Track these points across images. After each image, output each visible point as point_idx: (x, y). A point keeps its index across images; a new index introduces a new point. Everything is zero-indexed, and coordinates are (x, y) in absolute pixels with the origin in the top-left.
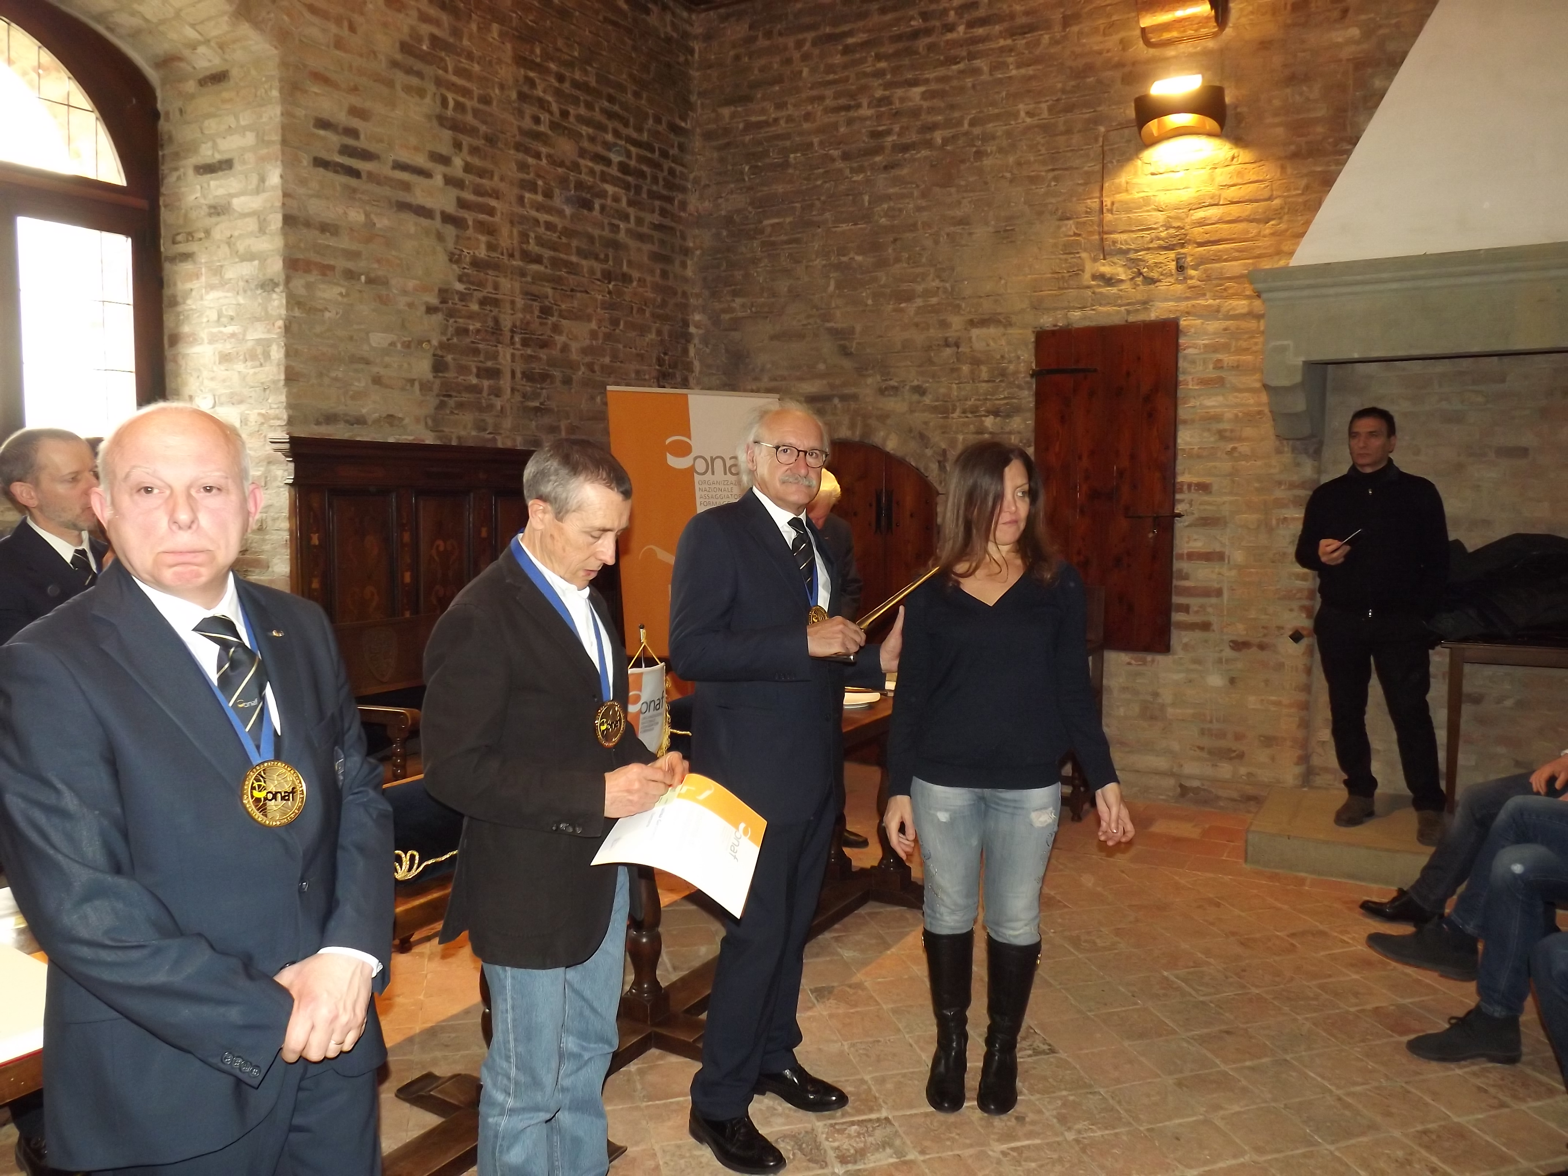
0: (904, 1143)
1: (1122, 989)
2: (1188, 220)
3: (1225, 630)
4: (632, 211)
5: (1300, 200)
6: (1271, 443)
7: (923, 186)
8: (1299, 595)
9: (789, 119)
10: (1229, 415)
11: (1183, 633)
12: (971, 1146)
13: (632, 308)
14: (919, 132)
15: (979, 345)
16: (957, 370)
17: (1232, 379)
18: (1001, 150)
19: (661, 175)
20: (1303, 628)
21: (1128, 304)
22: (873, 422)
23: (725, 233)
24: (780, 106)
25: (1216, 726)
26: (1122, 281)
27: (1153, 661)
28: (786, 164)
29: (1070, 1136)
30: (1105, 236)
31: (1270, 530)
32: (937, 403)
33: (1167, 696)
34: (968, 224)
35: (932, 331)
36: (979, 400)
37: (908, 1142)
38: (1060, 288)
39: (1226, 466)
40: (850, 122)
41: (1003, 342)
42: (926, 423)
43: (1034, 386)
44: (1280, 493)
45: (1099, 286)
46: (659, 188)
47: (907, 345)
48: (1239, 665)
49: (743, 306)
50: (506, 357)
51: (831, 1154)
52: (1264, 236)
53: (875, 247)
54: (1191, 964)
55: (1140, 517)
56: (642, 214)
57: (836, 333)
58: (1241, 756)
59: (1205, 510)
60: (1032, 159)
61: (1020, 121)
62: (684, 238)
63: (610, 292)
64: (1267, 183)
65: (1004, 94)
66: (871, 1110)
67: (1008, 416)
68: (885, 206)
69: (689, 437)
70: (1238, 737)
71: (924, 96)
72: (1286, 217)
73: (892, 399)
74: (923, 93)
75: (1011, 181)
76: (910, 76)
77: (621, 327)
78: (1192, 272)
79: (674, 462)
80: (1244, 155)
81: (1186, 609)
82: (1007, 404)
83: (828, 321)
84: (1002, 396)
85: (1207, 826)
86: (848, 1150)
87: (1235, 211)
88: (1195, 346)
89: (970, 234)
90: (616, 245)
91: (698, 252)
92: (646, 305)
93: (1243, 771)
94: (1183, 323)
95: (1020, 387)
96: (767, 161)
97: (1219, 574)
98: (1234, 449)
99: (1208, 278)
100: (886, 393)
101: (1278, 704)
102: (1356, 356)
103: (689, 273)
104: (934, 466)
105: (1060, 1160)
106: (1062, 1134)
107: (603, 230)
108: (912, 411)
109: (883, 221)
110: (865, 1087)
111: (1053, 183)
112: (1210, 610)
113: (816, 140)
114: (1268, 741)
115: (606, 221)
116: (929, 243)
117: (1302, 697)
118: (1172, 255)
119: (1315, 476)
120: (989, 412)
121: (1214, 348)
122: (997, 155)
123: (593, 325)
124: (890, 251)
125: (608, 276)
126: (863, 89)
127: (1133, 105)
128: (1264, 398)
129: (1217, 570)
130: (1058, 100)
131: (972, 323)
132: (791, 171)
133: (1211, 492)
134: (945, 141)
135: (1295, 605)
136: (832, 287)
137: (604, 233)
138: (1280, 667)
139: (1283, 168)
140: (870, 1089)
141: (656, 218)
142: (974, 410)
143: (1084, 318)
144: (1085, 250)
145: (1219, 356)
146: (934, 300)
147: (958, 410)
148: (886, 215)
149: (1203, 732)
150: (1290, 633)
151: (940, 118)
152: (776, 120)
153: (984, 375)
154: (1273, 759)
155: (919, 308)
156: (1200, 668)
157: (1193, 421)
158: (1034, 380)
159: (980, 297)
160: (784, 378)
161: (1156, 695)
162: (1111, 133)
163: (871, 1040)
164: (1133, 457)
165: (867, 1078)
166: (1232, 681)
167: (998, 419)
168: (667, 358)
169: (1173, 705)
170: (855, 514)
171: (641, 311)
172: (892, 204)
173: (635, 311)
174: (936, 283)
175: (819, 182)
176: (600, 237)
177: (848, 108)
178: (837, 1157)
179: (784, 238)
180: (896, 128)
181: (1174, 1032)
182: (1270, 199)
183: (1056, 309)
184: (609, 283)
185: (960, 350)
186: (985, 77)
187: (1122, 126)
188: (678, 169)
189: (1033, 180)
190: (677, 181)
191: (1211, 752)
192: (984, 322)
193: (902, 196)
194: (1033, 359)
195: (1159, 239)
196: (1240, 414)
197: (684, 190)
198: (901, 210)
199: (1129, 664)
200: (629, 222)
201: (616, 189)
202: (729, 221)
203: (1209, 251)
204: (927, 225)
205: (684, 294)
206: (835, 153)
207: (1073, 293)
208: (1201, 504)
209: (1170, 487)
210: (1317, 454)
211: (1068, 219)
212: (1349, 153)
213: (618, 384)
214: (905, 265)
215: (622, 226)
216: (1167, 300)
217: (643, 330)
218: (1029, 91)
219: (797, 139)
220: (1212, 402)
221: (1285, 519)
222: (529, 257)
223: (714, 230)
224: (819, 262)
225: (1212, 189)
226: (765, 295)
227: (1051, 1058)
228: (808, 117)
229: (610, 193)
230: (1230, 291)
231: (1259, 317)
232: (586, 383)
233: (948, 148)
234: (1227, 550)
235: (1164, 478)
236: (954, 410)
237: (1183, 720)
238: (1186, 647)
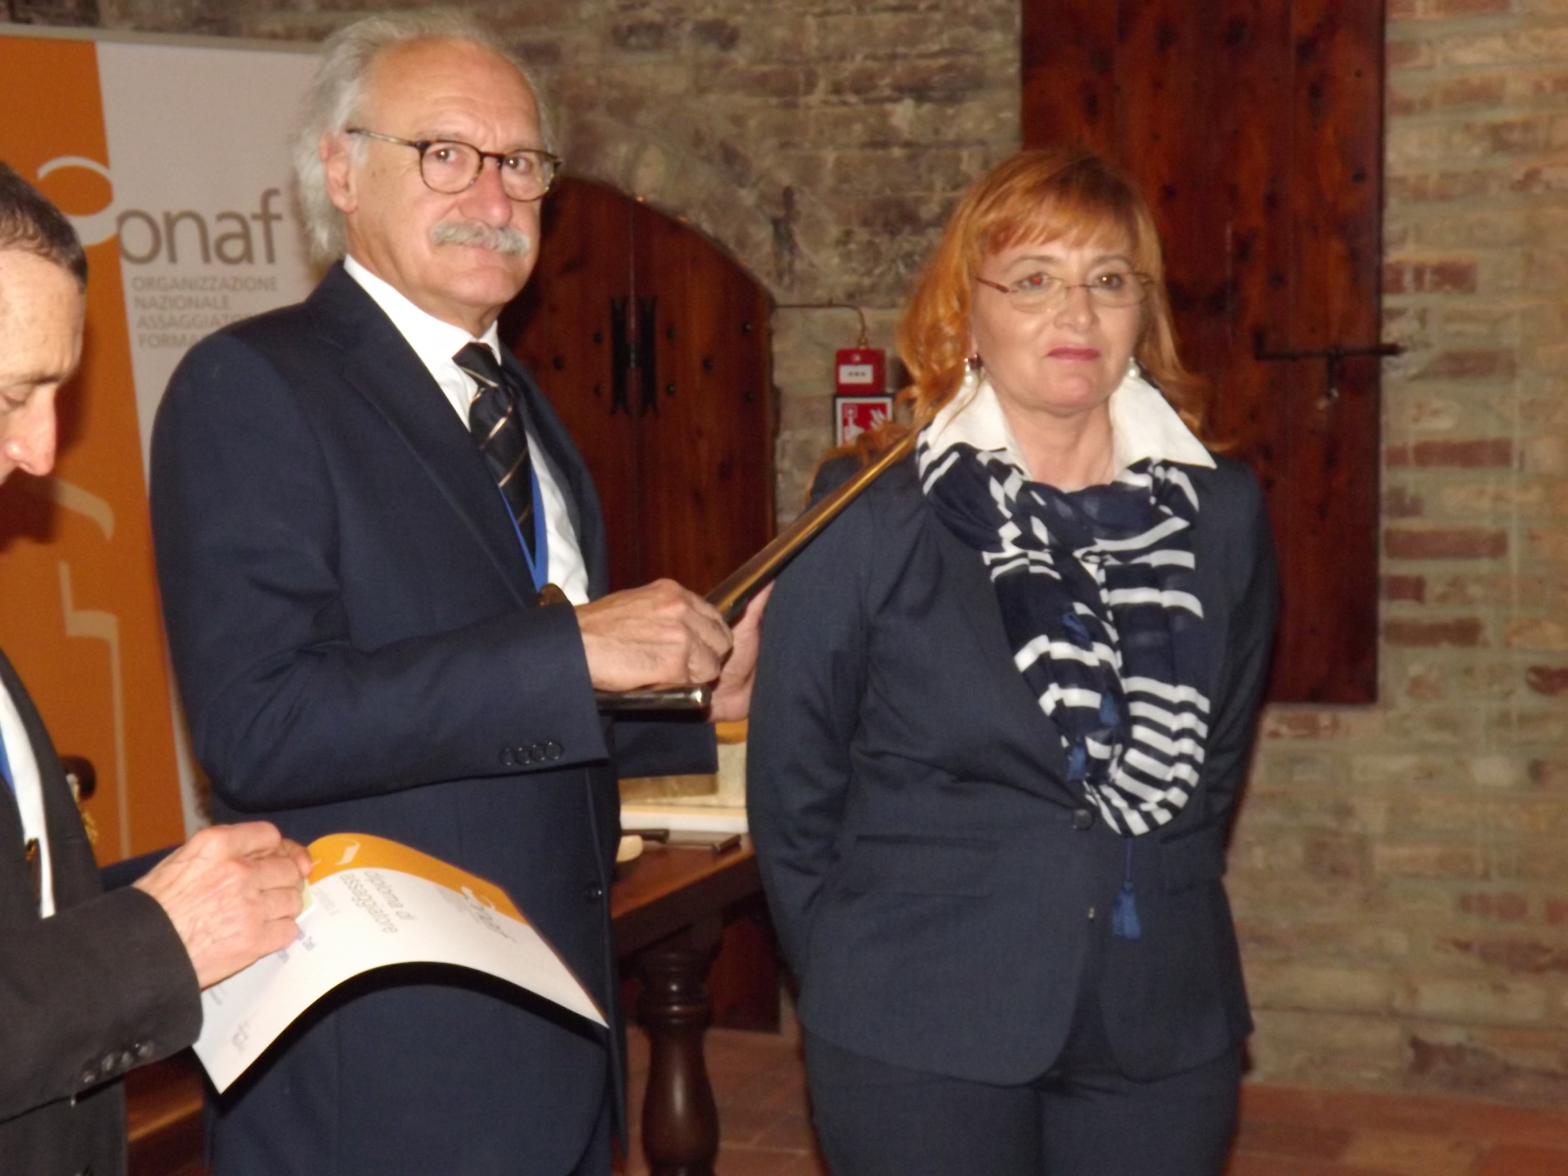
3: (1516, 641)
10: (1516, 86)
11: (1409, 652)
22: (598, 118)
25: (1496, 887)
27: (1335, 725)
32: (766, 68)
33: (1372, 817)
36: (874, 58)
42: (738, 120)
43: (1018, 20)
48: (1555, 730)
55: (1294, 358)
59: (1459, 334)
67: (953, 98)
69: (104, 160)
70: (1555, 912)
73: (652, 57)
81: (1414, 589)
82: (947, 68)
84: (935, 47)
95: (980, 23)
97: (1498, 497)
98: (1532, 176)
100: (633, 40)
104: (763, 234)
108: (702, 90)
112: (1475, 590)
120: (901, 91)
129: (1491, 489)
133: (1472, 289)
142: (863, 86)
147: (822, 86)
149: (1465, 903)
156: (1454, 740)
157: (1426, 105)
161: (1344, 811)
164: (1272, 202)
166: (1537, 771)
167: (927, 108)
169: (1388, 837)
170: (558, 364)
191: (1488, 955)
208: (1449, 318)
209: (1369, 278)
220: (1476, 54)
234: (1517, 434)
235: (1353, 256)
236: (811, 85)
237: (1416, 876)
238: (1417, 687)
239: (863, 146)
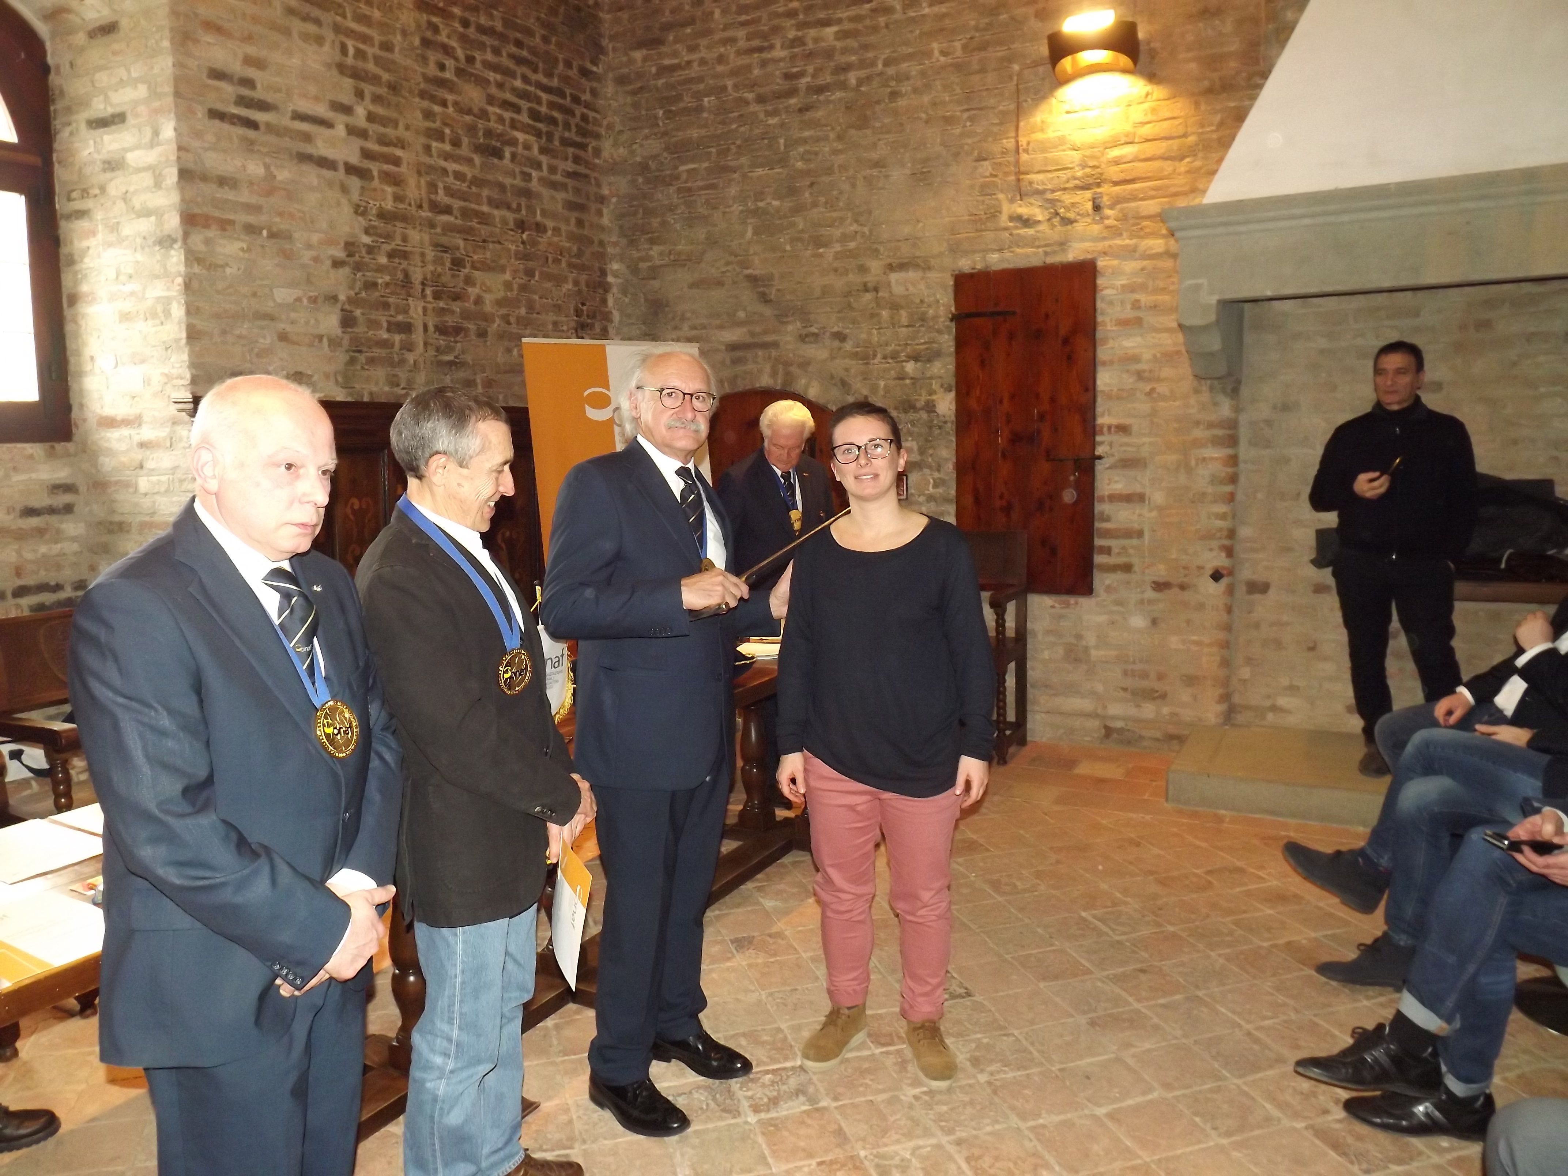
0: (817, 1091)
1: (1039, 930)
2: (1104, 159)
3: (1147, 571)
4: (544, 159)
5: (1214, 136)
6: (1188, 383)
7: (839, 128)
8: (1218, 535)
9: (703, 62)
10: (1147, 356)
11: (1105, 575)
12: (883, 1091)
13: (547, 258)
14: (833, 74)
15: (898, 290)
16: (878, 315)
17: (1151, 319)
18: (915, 90)
19: (573, 122)
20: (1223, 568)
21: (1046, 245)
22: (794, 370)
23: (640, 180)
24: (692, 49)
25: (1139, 667)
26: (1039, 222)
27: (1076, 603)
28: (699, 109)
29: (983, 1078)
30: (1022, 177)
31: (1189, 470)
32: (858, 349)
33: (1091, 639)
34: (884, 166)
35: (851, 276)
36: (899, 345)
37: (822, 1090)
38: (977, 231)
39: (1143, 406)
40: (764, 64)
41: (922, 286)
42: (847, 370)
43: (954, 330)
44: (1199, 433)
45: (1016, 228)
46: (571, 135)
47: (826, 291)
48: (1161, 606)
49: (661, 254)
50: (416, 311)
51: (745, 1104)
52: (1179, 174)
53: (793, 191)
54: (1109, 904)
55: (1061, 461)
56: (555, 162)
57: (754, 280)
58: (1163, 696)
59: (1125, 451)
60: (947, 99)
61: (934, 60)
62: (599, 185)
63: (523, 242)
64: (1180, 120)
65: (918, 32)
66: (786, 1059)
67: (929, 361)
68: (801, 149)
69: (608, 388)
70: (1161, 677)
71: (839, 36)
72: (1200, 155)
73: (814, 346)
74: (837, 33)
75: (927, 122)
76: (822, 15)
77: (537, 278)
78: (1108, 212)
79: (594, 414)
80: (1158, 92)
81: (1108, 551)
82: (927, 349)
83: (747, 268)
84: (922, 341)
85: (1130, 766)
86: (761, 1099)
87: (1151, 149)
88: (1113, 287)
89: (887, 177)
90: (527, 193)
91: (614, 200)
92: (561, 254)
93: (1166, 710)
94: (1101, 263)
95: (939, 332)
96: (681, 105)
97: (1140, 515)
98: (1153, 390)
99: (1124, 218)
100: (807, 340)
101: (1199, 643)
102: (1269, 293)
103: (606, 221)
105: (972, 1103)
106: (975, 1077)
107: (515, 178)
108: (833, 358)
109: (800, 165)
110: (780, 1036)
111: (968, 124)
112: (1131, 551)
113: (730, 83)
114: (1191, 680)
115: (517, 170)
116: (846, 187)
117: (1222, 636)
118: (1088, 194)
119: (1233, 415)
120: (910, 358)
121: (1131, 289)
122: (912, 96)
123: (507, 276)
124: (807, 195)
125: (521, 225)
126: (776, 30)
127: (1046, 41)
128: (1180, 337)
129: (1137, 512)
130: (971, 38)
131: (891, 268)
132: (705, 115)
133: (1130, 434)
134: (860, 82)
135: (1215, 544)
136: (749, 234)
137: (515, 182)
138: (1201, 606)
139: (1197, 104)
140: (786, 1038)
141: (570, 166)
142: (894, 356)
143: (1002, 260)
144: (1002, 191)
145: (1137, 296)
146: (852, 245)
147: (879, 356)
148: (802, 159)
149: (1125, 673)
150: (1210, 572)
151: (854, 58)
152: (689, 63)
153: (904, 321)
154: (1195, 698)
155: (837, 253)
156: (1122, 609)
157: (1112, 362)
158: (953, 325)
159: (899, 241)
160: (704, 328)
161: (1079, 637)
162: (1026, 72)
163: (789, 988)
164: (1053, 400)
165: (783, 1026)
166: (1154, 622)
167: (919, 364)
168: (585, 308)
169: (1097, 647)
171: (557, 261)
172: (808, 147)
173: (550, 261)
174: (854, 227)
175: (734, 126)
176: (512, 186)
177: (760, 50)
178: (751, 1106)
179: (700, 184)
180: (810, 69)
181: (1088, 972)
182: (1185, 135)
183: (974, 252)
184: (523, 232)
185: (880, 294)
186: (898, 16)
187: (1036, 64)
188: (591, 114)
189: (949, 120)
190: (590, 127)
191: (1135, 693)
192: (902, 266)
193: (818, 140)
194: (952, 302)
195: (1075, 178)
196: (1158, 355)
197: (598, 136)
198: (816, 154)
199: (1053, 607)
200: (542, 171)
201: (527, 137)
202: (644, 167)
203: (1125, 190)
204: (843, 168)
205: (601, 243)
206: (750, 96)
207: (990, 235)
208: (1121, 445)
209: (1090, 429)
210: (1235, 392)
211: (985, 159)
212: (1260, 87)
213: (535, 336)
214: (823, 210)
215: (534, 174)
216: (1082, 240)
217: (559, 280)
218: (942, 30)
219: (711, 82)
220: (1131, 343)
221: (1204, 459)
222: (438, 208)
223: (629, 177)
224: (736, 208)
225: (1128, 127)
226: (683, 242)
227: (967, 1001)
228: (721, 59)
229: (521, 140)
230: (1147, 230)
231: (1174, 256)
232: (501, 336)
233: (863, 89)
234: (1148, 492)
235: (1084, 421)
236: (875, 356)
237: (1107, 662)
238: (1109, 589)
239: (895, 379)
